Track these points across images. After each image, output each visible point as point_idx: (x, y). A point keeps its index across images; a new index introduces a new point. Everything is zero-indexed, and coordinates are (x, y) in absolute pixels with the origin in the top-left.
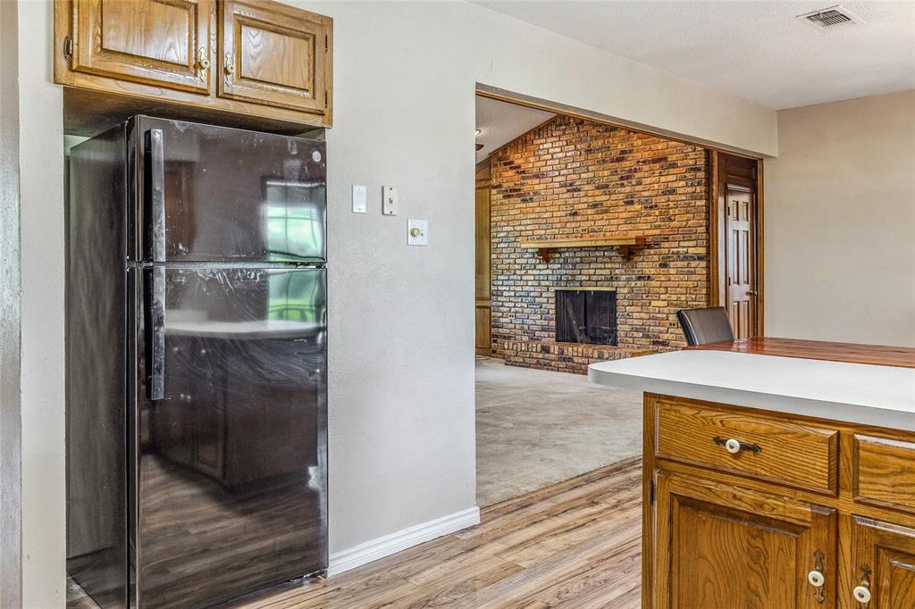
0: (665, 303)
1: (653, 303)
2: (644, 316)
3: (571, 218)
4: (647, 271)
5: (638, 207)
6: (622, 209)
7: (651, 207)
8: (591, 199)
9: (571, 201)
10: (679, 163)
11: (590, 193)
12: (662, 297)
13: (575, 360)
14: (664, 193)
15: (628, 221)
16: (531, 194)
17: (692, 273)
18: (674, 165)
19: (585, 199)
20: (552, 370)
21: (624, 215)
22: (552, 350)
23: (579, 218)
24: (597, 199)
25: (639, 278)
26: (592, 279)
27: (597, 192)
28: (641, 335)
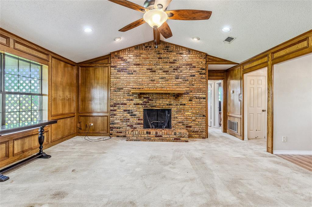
0: (191, 113)
1: (186, 113)
2: (183, 118)
3: (152, 82)
4: (184, 102)
5: (181, 80)
6: (174, 80)
7: (186, 81)
8: (160, 76)
9: (152, 76)
10: (196, 66)
11: (161, 73)
12: (190, 111)
13: (164, 136)
14: (191, 76)
15: (176, 84)
17: (201, 103)
18: (194, 67)
19: (158, 76)
20: (152, 141)
21: (175, 82)
22: (152, 133)
23: (155, 82)
24: (163, 76)
25: (181, 105)
26: (160, 104)
27: (163, 73)
28: (181, 124)
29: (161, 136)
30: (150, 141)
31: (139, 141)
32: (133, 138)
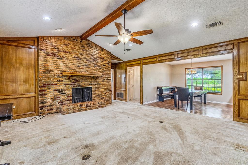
0: (103, 89)
1: (101, 89)
2: (99, 92)
3: (78, 67)
4: (100, 82)
5: (98, 68)
6: (93, 67)
7: (101, 68)
8: (85, 63)
9: (78, 62)
10: (106, 60)
11: (85, 62)
12: (103, 88)
13: (91, 106)
14: (103, 65)
15: (95, 70)
16: (62, 57)
17: (109, 83)
18: (105, 60)
19: (83, 63)
20: (84, 111)
21: (94, 69)
22: (83, 105)
23: (81, 68)
24: (86, 63)
25: (98, 84)
26: (85, 84)
27: (87, 62)
28: (98, 97)
29: (90, 106)
30: (82, 111)
31: (74, 113)
32: (69, 111)
